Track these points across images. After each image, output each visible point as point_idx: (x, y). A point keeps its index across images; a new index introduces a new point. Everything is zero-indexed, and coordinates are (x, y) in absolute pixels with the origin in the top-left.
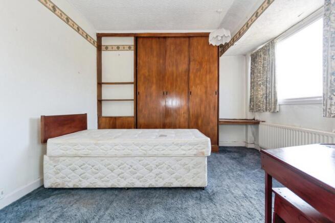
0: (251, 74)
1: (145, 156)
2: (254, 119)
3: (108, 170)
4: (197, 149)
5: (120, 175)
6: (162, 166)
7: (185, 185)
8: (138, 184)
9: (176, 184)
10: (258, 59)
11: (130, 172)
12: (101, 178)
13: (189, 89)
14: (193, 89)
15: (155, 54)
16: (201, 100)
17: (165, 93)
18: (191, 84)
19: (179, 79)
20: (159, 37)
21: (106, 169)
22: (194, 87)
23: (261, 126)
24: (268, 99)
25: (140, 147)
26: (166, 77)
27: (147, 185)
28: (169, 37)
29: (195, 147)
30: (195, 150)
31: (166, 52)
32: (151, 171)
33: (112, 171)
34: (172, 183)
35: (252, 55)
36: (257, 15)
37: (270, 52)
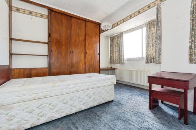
0: (110, 46)
1: (88, 89)
2: (111, 68)
3: (63, 104)
4: (111, 81)
5: (72, 105)
6: (96, 93)
7: (106, 101)
8: (84, 108)
9: (103, 102)
10: (114, 40)
11: (79, 101)
12: (57, 111)
13: (85, 51)
14: (87, 51)
15: (64, 25)
16: (92, 58)
17: (71, 52)
18: (86, 48)
19: (79, 44)
20: (67, 15)
21: (61, 103)
22: (88, 50)
23: (116, 70)
24: (120, 58)
25: (84, 84)
26: (72, 42)
27: (88, 107)
28: (73, 17)
29: (111, 80)
30: (111, 82)
31: (72, 26)
32: (90, 97)
33: (66, 104)
34: (101, 102)
35: (111, 38)
36: (124, 21)
37: (121, 38)
